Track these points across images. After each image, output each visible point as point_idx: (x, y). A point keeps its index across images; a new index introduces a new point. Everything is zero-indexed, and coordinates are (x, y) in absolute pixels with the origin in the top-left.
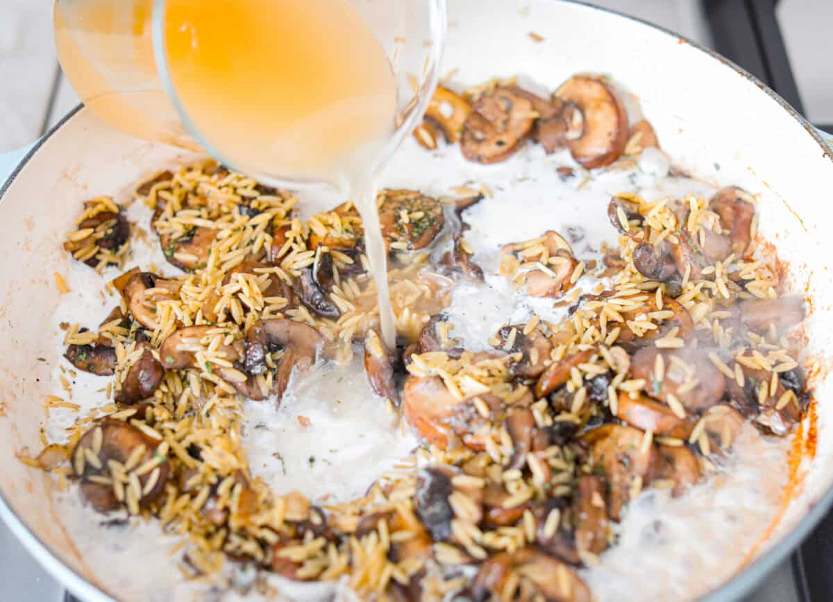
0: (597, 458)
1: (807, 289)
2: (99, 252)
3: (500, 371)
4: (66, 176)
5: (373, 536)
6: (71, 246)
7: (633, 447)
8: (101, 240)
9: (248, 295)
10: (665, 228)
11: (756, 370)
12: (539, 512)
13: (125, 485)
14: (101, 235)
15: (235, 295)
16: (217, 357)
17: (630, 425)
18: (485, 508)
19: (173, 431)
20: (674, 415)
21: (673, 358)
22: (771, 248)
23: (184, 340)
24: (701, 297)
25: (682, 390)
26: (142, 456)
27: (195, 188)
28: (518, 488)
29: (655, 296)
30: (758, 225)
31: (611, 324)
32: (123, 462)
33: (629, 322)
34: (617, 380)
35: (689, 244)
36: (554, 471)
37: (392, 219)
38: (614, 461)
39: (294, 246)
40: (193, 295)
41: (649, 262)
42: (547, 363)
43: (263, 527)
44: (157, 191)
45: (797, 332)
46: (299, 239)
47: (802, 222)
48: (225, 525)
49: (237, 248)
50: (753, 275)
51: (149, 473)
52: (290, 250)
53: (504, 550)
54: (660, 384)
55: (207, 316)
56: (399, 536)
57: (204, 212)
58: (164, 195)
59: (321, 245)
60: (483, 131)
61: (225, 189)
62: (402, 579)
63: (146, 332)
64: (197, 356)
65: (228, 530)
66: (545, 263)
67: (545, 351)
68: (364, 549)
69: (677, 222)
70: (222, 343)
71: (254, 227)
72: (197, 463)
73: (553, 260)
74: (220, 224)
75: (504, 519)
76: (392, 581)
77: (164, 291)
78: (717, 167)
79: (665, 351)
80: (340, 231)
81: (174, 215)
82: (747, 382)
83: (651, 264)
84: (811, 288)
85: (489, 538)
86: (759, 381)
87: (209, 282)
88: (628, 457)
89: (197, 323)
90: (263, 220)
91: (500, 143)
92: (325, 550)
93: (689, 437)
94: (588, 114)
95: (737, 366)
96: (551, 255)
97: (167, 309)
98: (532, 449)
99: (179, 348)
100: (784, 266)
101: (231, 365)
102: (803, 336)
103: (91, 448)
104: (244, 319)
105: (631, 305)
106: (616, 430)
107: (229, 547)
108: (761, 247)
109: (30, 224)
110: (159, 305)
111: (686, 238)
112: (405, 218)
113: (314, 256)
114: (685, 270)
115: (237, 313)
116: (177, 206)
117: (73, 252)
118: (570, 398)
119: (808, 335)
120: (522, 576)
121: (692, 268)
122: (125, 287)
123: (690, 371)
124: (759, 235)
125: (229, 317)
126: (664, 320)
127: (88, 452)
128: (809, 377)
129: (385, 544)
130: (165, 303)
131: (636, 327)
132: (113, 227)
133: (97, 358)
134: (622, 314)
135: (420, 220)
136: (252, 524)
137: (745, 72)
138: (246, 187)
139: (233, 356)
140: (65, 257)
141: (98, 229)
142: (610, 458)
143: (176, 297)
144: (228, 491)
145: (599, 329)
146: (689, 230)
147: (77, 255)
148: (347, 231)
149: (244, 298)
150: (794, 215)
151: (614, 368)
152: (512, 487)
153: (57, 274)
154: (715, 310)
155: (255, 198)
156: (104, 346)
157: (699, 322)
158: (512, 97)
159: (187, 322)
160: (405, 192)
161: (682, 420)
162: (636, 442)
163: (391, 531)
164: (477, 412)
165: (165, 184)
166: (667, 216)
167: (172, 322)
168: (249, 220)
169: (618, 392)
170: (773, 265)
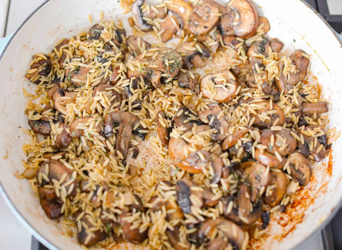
0: (247, 176)
1: (329, 99)
2: (40, 77)
3: (208, 137)
4: (25, 46)
5: (160, 212)
6: (28, 76)
7: (261, 172)
8: (41, 72)
9: (104, 102)
10: (274, 73)
11: (309, 136)
12: (225, 202)
13: (60, 191)
14: (40, 70)
15: (98, 102)
16: (93, 131)
17: (260, 163)
18: (204, 200)
19: (77, 164)
20: (277, 160)
21: (278, 136)
22: (315, 78)
23: (79, 124)
24: (288, 103)
25: (281, 149)
26: (66, 178)
27: (78, 47)
28: (217, 191)
29: (269, 103)
30: (310, 68)
31: (251, 115)
32: (58, 180)
33: (259, 115)
34: (255, 144)
35: (284, 80)
36: (231, 185)
37: (161, 63)
38: (254, 178)
39: (122, 77)
40: (81, 101)
41: (268, 89)
42: (227, 134)
43: (116, 208)
44: (63, 49)
45: (325, 116)
46: (123, 73)
47: (329, 70)
48: (101, 206)
49: (98, 77)
50: (309, 92)
51: (70, 185)
52: (120, 78)
53: (211, 218)
54: (272, 147)
55: (88, 111)
56: (170, 212)
57: (83, 59)
58: (65, 50)
59: (132, 77)
60: (198, 21)
61: (91, 49)
62: (172, 228)
63: (62, 116)
64: (85, 131)
65: (102, 210)
66: (225, 85)
67: (226, 128)
68: (156, 216)
69: (279, 71)
70: (95, 125)
71: (104, 67)
72: (88, 178)
73: (228, 84)
74: (90, 66)
75: (211, 205)
76: (168, 229)
77: (69, 98)
78: (294, 41)
79: (275, 132)
80: (140, 69)
81: (70, 61)
82: (305, 142)
83: (269, 90)
84: (331, 99)
85: (205, 213)
86: (310, 141)
87: (87, 94)
88: (259, 177)
89: (84, 116)
90: (107, 64)
91: (206, 27)
92: (141, 216)
93: (283, 168)
94: (242, 15)
95: (301, 135)
96: (227, 82)
97: (71, 107)
98: (222, 177)
99: (77, 128)
100: (321, 87)
101: (98, 134)
102: (327, 119)
103: (44, 173)
104: (103, 112)
105: (259, 107)
106: (254, 164)
107: (103, 217)
108: (311, 77)
109: (11, 70)
110: (67, 105)
111: (283, 78)
112: (167, 63)
113: (130, 82)
114: (281, 91)
115: (100, 109)
116: (72, 56)
117: (29, 79)
118: (237, 151)
119: (329, 119)
120: (219, 229)
121: (284, 90)
122: (52, 95)
123: (284, 141)
124: (310, 72)
125: (97, 111)
126: (273, 114)
127: (43, 175)
128: (329, 137)
129: (164, 215)
130: (69, 104)
131: (262, 118)
132: (45, 67)
133: (42, 126)
134: (256, 110)
135: (173, 64)
136: (112, 206)
137: (309, 5)
138: (99, 47)
139: (99, 130)
140: (26, 80)
141: (39, 68)
142: (252, 176)
143: (74, 101)
144: (101, 193)
145: (247, 117)
146: (284, 74)
147: (31, 80)
148: (143, 69)
149: (103, 103)
150: (326, 67)
151: (254, 138)
152: (214, 191)
153: (23, 88)
154: (292, 109)
155: (103, 52)
156: (45, 121)
157: (287, 114)
158: (210, 6)
159: (80, 115)
160: (166, 49)
161: (281, 162)
162: (263, 171)
163: (167, 209)
164: (200, 158)
165: (65, 46)
166: (275, 68)
167: (73, 114)
168: (102, 64)
169: (256, 148)
170: (316, 85)
